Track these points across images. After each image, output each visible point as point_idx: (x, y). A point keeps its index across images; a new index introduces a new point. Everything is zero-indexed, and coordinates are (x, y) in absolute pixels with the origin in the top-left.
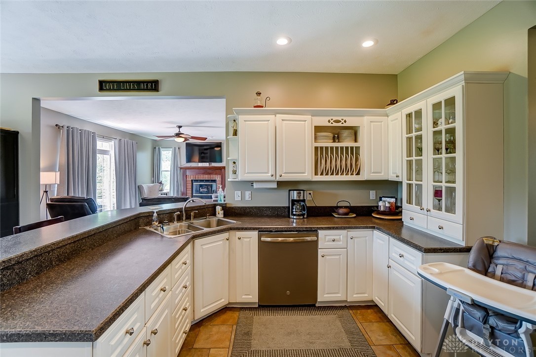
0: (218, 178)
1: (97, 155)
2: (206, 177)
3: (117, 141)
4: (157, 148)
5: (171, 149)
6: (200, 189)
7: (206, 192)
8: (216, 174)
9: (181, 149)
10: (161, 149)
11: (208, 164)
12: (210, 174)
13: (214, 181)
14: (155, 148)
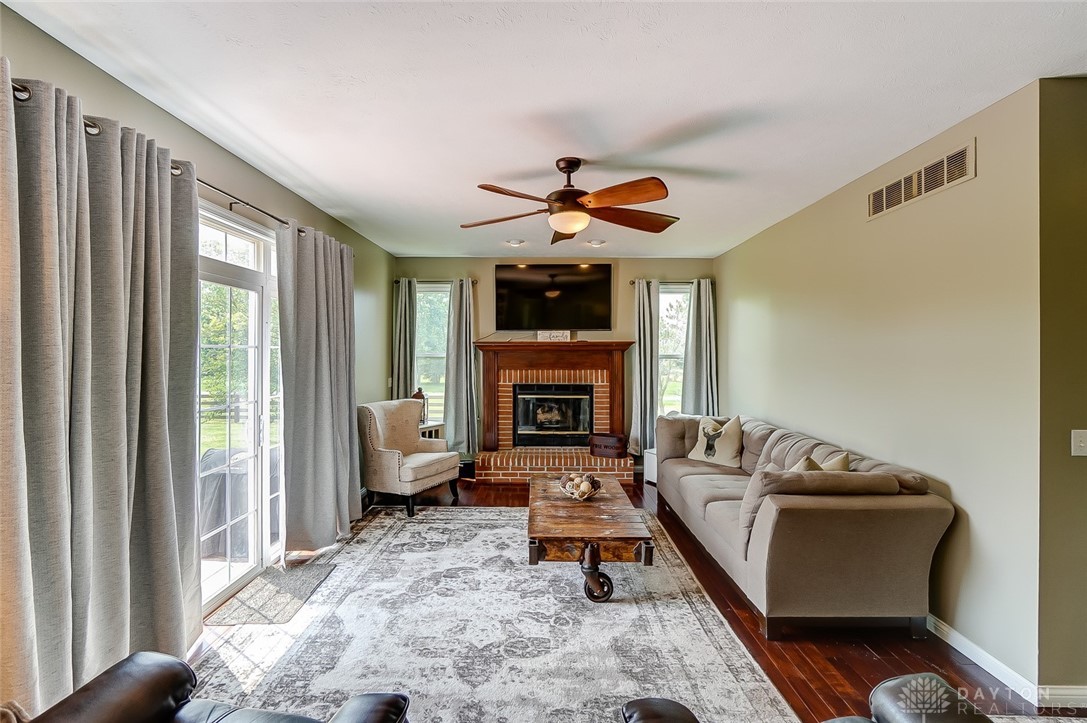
0: (599, 380)
1: (202, 283)
2: (560, 376)
3: (289, 234)
4: (404, 281)
5: (448, 287)
6: (535, 414)
7: (557, 422)
8: (594, 366)
9: (480, 287)
10: (418, 287)
11: (568, 333)
12: (574, 366)
13: (588, 389)
14: (398, 282)
